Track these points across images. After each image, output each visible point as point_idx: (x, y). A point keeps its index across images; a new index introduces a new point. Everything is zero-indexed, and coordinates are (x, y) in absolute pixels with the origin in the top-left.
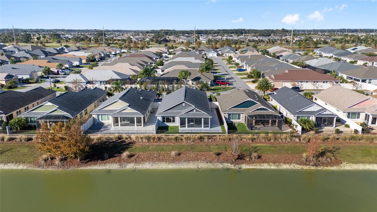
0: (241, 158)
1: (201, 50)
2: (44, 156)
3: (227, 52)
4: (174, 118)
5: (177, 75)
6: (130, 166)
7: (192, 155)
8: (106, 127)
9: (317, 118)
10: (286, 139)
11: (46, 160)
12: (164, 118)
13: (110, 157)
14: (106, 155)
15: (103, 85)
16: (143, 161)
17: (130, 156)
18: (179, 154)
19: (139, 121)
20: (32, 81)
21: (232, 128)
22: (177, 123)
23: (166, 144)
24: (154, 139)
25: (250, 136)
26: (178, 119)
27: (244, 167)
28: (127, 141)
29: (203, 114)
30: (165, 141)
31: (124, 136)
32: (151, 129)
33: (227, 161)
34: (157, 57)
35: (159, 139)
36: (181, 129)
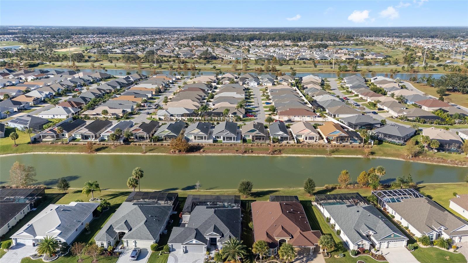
0: (245, 152)
1: (245, 78)
2: (172, 150)
3: (266, 82)
4: (220, 137)
5: (223, 111)
6: (204, 154)
7: (227, 151)
8: (191, 140)
9: (281, 137)
10: (265, 145)
11: (173, 152)
12: (216, 137)
13: (196, 151)
14: (195, 150)
15: (180, 117)
16: (208, 153)
17: (204, 151)
18: (222, 151)
19: (205, 138)
20: (135, 113)
21: (244, 141)
22: (222, 139)
23: (217, 147)
24: (212, 145)
25: (251, 144)
26: (222, 137)
27: (246, 155)
28: (201, 146)
29: (233, 135)
30: (217, 146)
31: (200, 144)
32: (211, 141)
33: (240, 153)
34: (208, 89)
35: (214, 145)
36: (223, 141)
